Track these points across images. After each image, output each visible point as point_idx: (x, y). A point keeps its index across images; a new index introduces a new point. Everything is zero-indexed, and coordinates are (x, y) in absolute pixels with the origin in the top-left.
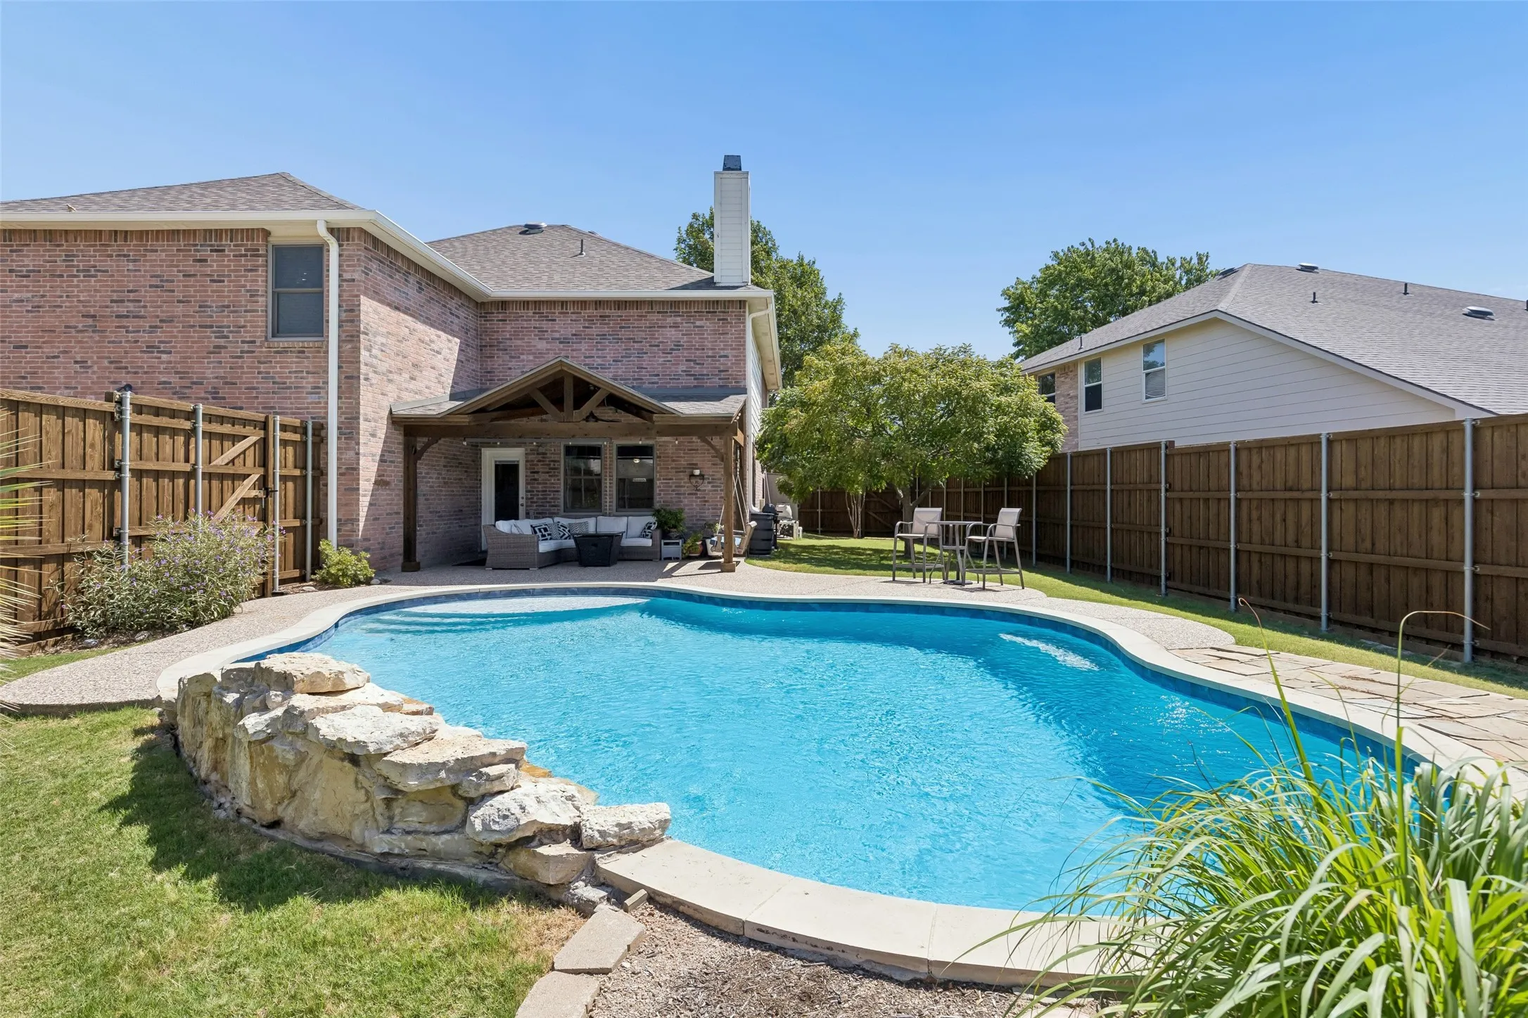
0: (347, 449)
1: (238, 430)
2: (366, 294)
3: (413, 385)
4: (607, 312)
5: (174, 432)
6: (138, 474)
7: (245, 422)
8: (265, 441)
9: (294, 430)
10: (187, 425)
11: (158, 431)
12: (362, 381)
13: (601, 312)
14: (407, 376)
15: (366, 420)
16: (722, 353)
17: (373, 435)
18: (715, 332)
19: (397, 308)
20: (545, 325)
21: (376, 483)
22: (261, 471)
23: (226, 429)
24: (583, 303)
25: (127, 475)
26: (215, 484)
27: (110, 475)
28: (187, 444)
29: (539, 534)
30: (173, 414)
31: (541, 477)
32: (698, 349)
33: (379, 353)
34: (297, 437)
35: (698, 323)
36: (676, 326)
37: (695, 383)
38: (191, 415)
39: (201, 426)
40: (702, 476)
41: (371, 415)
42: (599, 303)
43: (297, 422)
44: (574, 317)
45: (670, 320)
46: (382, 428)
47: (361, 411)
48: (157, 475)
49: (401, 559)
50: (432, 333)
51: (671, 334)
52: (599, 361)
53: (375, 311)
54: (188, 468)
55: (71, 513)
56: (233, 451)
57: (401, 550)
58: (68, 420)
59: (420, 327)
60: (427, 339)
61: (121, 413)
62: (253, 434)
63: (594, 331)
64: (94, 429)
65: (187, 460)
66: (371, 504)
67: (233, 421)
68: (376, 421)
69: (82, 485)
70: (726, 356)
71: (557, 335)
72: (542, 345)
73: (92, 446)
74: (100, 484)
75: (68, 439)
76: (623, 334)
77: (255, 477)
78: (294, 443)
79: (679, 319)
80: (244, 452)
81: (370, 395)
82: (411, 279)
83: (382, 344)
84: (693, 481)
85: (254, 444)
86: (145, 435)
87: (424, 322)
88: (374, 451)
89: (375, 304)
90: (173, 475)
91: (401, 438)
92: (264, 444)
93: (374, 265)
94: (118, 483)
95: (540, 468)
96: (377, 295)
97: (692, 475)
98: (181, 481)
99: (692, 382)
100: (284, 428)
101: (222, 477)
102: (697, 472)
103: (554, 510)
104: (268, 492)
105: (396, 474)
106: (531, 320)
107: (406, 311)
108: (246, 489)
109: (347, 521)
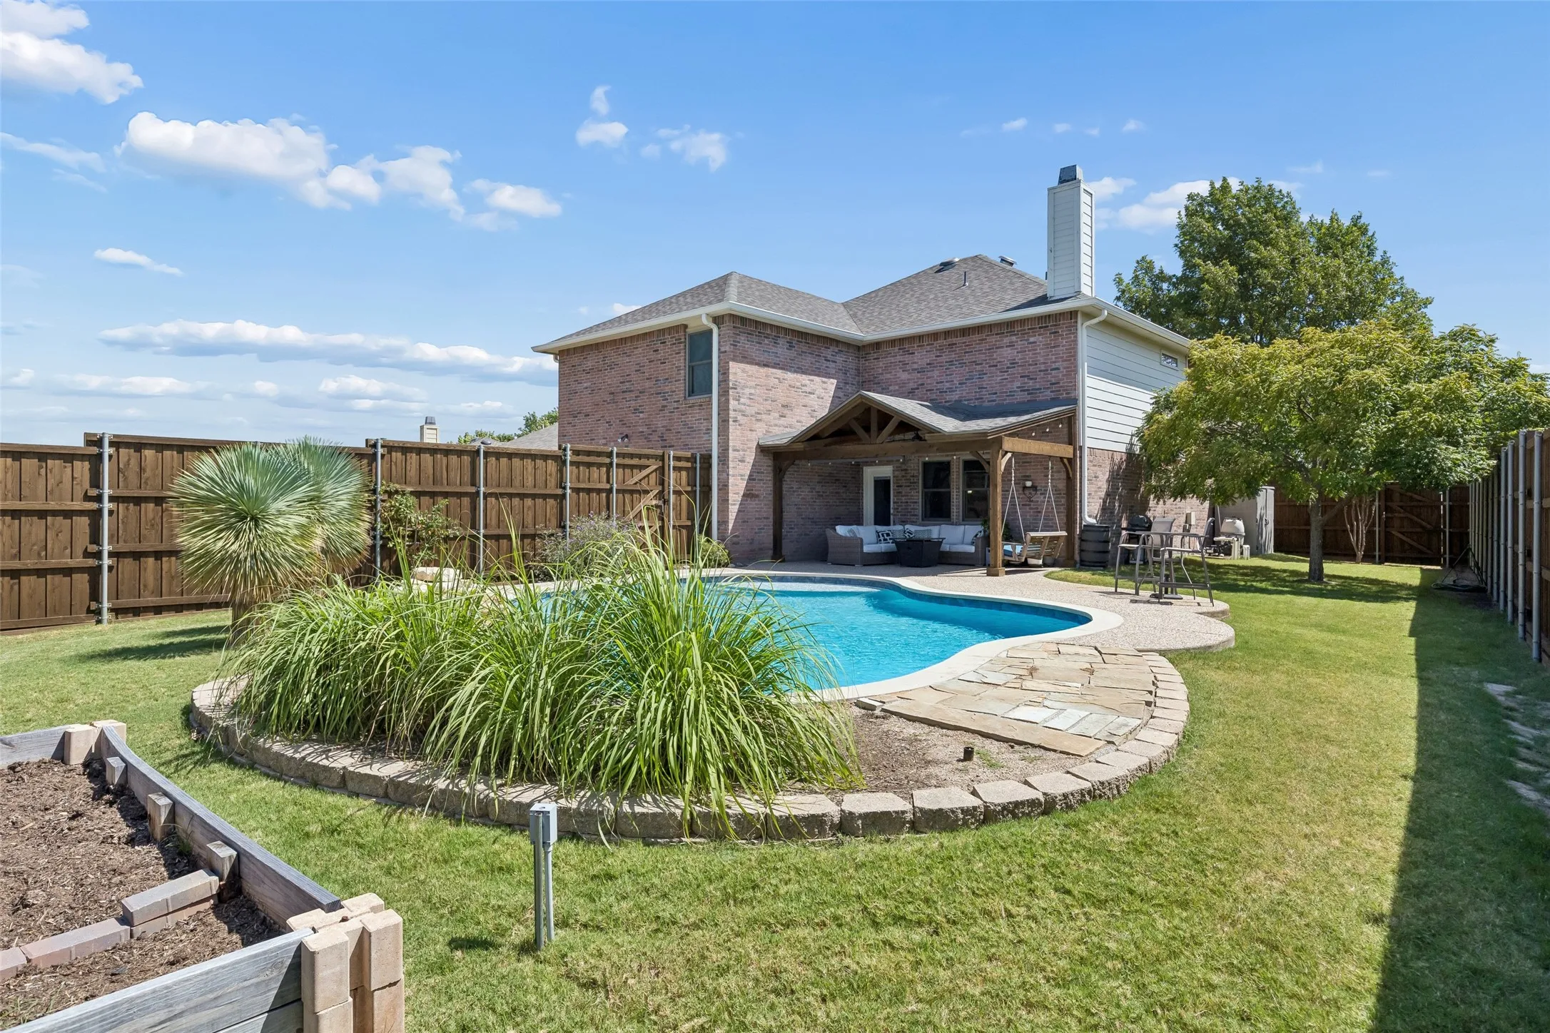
0: (723, 471)
1: (644, 462)
2: (733, 360)
3: (782, 421)
4: (954, 340)
5: (599, 465)
6: (577, 491)
7: (648, 457)
8: (663, 468)
9: (687, 460)
10: (607, 461)
11: (589, 465)
12: (731, 423)
13: (950, 340)
14: (777, 415)
15: (734, 450)
16: (1054, 366)
17: (742, 461)
18: (1047, 346)
19: (765, 365)
20: (907, 358)
21: (744, 495)
22: (660, 488)
23: (635, 461)
24: (935, 335)
25: (569, 491)
26: (627, 496)
27: (560, 491)
28: (608, 473)
29: (882, 538)
30: (599, 454)
31: (904, 490)
32: (1030, 365)
33: (747, 402)
34: (689, 465)
35: (1032, 339)
36: (1011, 345)
37: (1029, 397)
38: (610, 455)
39: (615, 460)
40: (1034, 487)
41: (739, 446)
42: (948, 333)
43: (688, 454)
44: (929, 348)
45: (1006, 340)
46: (751, 457)
47: (731, 444)
48: (589, 491)
49: (771, 553)
50: (805, 379)
51: (1007, 353)
52: (948, 385)
53: (744, 371)
54: (608, 486)
55: (539, 512)
56: (639, 475)
57: (771, 546)
58: (538, 461)
59: (790, 376)
60: (798, 384)
61: (565, 455)
62: (654, 464)
63: (944, 358)
64: (552, 466)
65: (608, 482)
66: (739, 511)
67: (640, 456)
68: (744, 450)
69: (545, 497)
70: (1058, 369)
71: (915, 366)
72: (904, 376)
73: (551, 475)
74: (554, 496)
75: (538, 472)
76: (967, 358)
77: (656, 492)
78: (686, 469)
79: (1014, 338)
80: (648, 476)
81: (738, 432)
82: (781, 341)
83: (751, 394)
84: (1027, 492)
85: (656, 470)
86: (581, 468)
87: (795, 372)
88: (742, 472)
89: (742, 366)
90: (599, 491)
91: (770, 463)
92: (661, 471)
93: (742, 338)
94: (564, 496)
95: (903, 482)
96: (745, 359)
97: (1025, 488)
98: (604, 495)
99: (1025, 397)
100: (677, 459)
101: (632, 492)
102: (1029, 484)
103: (914, 519)
104: (666, 502)
105: (766, 488)
106: (897, 356)
107: (776, 366)
108: (650, 500)
109: (723, 522)
